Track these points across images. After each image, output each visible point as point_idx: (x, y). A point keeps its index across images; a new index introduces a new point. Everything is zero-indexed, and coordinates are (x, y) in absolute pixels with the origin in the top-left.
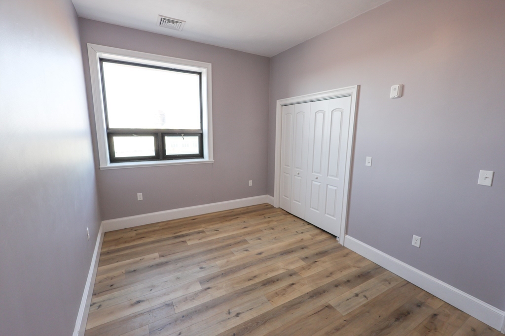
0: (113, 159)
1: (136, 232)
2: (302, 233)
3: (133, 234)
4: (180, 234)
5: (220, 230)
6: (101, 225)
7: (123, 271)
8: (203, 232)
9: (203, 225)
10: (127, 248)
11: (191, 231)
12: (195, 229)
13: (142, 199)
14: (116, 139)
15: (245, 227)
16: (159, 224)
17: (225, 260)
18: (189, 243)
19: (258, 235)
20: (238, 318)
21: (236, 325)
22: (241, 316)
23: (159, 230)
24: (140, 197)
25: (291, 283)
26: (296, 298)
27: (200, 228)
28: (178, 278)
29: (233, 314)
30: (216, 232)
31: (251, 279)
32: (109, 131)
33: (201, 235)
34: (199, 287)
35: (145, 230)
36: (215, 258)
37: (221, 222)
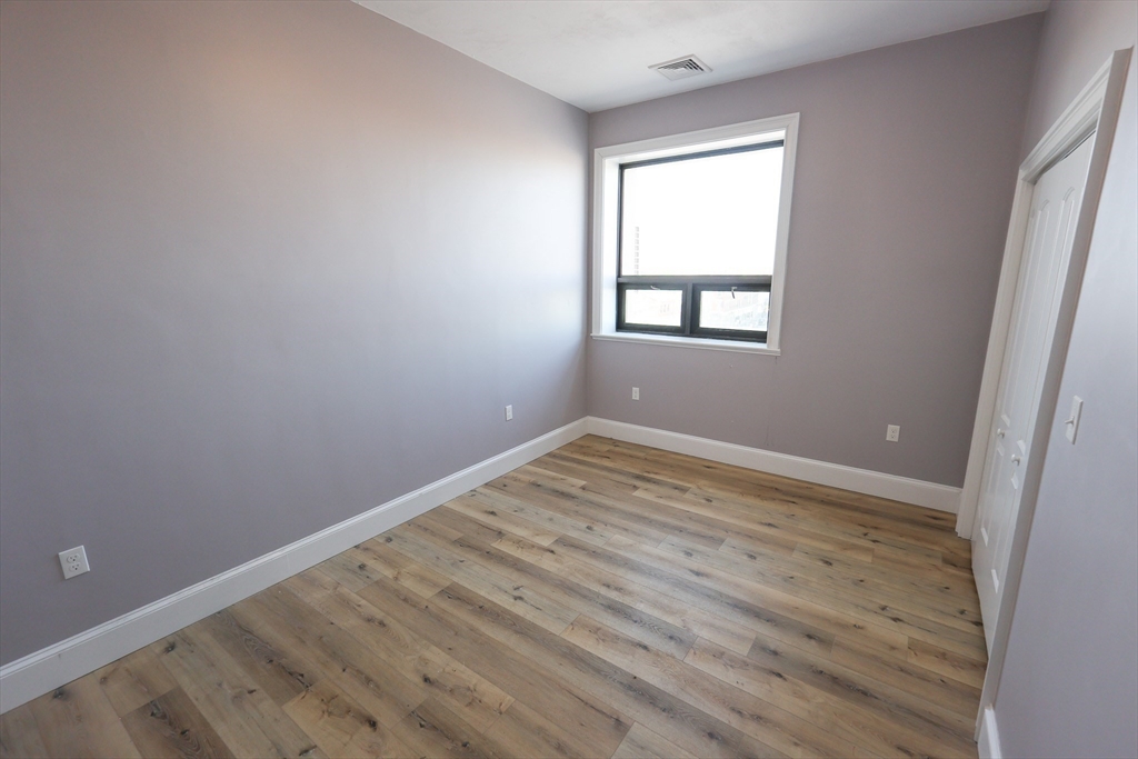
0: (621, 325)
1: (612, 448)
2: (895, 620)
3: (605, 448)
4: (652, 476)
5: (714, 503)
6: (581, 421)
7: (533, 480)
8: (684, 490)
9: (702, 482)
10: (574, 460)
11: (670, 480)
12: (682, 480)
13: (638, 398)
14: (630, 294)
15: (770, 525)
16: (653, 451)
17: (630, 542)
18: (637, 493)
19: (761, 549)
20: (513, 600)
21: (499, 603)
22: (518, 602)
23: (638, 458)
24: (636, 394)
25: (646, 642)
26: (605, 662)
27: (689, 482)
28: (551, 519)
29: (517, 593)
30: (703, 501)
31: (608, 586)
32: (621, 280)
33: (676, 493)
34: (546, 542)
35: (625, 451)
36: (626, 530)
37: (742, 494)
